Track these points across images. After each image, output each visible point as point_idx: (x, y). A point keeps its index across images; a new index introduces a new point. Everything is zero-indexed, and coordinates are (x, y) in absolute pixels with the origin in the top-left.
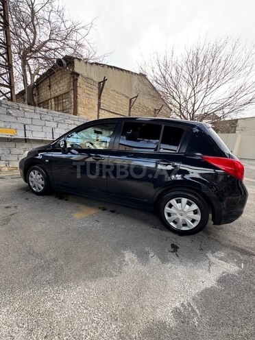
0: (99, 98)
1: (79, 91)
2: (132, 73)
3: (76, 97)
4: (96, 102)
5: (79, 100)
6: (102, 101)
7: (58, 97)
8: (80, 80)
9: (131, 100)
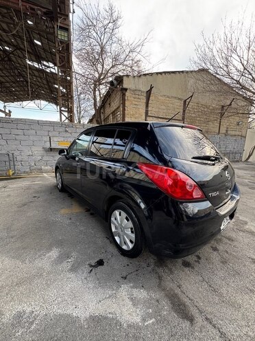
0: (147, 106)
1: (127, 103)
2: (187, 72)
3: (124, 110)
4: (143, 111)
5: (126, 112)
6: (149, 109)
7: (114, 112)
8: (127, 94)
9: (185, 101)
